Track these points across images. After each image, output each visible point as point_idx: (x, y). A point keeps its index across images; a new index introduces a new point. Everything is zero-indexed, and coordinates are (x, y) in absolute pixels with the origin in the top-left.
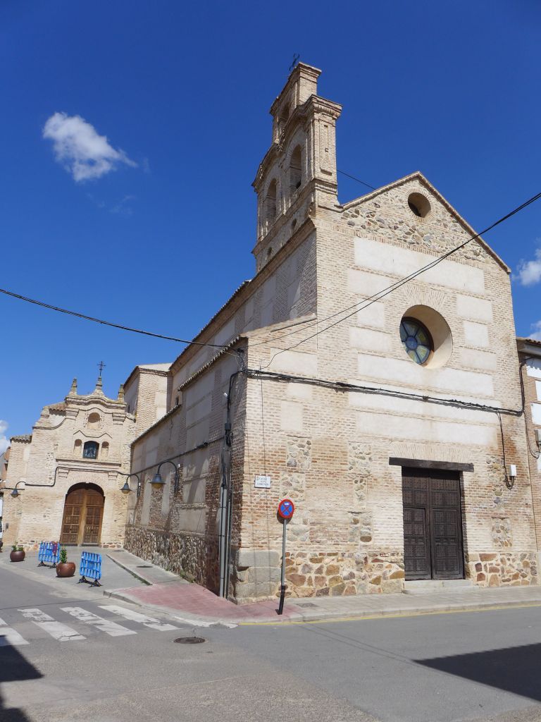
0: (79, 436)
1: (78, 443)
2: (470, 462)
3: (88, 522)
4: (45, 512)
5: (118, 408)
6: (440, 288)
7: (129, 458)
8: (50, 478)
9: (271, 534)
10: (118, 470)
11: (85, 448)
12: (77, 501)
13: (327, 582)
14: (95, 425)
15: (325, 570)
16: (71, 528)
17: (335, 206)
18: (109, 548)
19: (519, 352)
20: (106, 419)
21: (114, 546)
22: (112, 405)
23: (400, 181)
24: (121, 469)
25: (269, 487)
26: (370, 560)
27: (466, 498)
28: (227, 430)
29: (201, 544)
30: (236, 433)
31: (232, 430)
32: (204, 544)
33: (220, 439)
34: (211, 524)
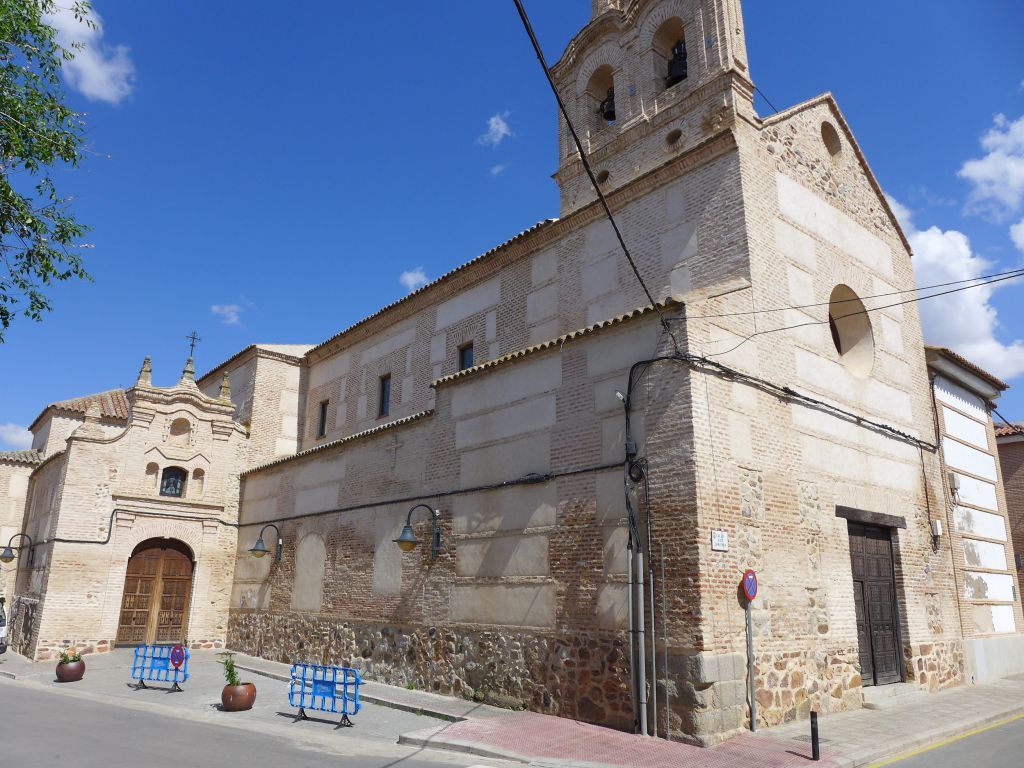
0: (155, 457)
1: (152, 468)
2: (901, 515)
3: (165, 606)
4: (90, 588)
5: (220, 412)
6: (858, 264)
7: (237, 498)
8: (101, 529)
9: (734, 627)
10: (217, 517)
11: (163, 479)
12: (147, 569)
13: (793, 699)
14: (181, 439)
15: (790, 680)
16: (134, 615)
17: (755, 118)
18: (202, 649)
19: (929, 366)
20: (201, 429)
21: (211, 646)
22: (213, 406)
23: (813, 101)
24: (223, 516)
25: (725, 549)
26: (829, 661)
27: (903, 566)
28: (630, 456)
29: (539, 644)
30: (658, 460)
31: (641, 454)
32: (556, 645)
33: (596, 469)
34: (578, 612)
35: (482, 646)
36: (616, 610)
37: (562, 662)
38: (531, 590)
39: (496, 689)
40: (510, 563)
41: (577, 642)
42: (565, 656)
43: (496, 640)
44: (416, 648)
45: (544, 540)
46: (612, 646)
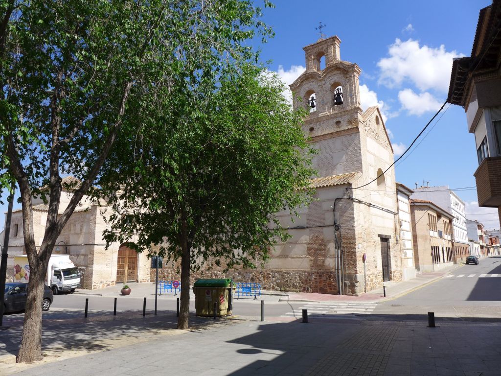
2: (390, 235)
3: (129, 268)
4: (107, 262)
9: (362, 267)
12: (123, 254)
15: (371, 280)
16: (121, 271)
18: (143, 283)
21: (145, 281)
25: (360, 248)
26: (377, 275)
28: (335, 223)
29: (305, 274)
30: (343, 225)
31: (338, 223)
32: (310, 274)
33: (324, 226)
34: (318, 265)
35: (282, 275)
36: (331, 264)
37: (313, 279)
38: (301, 259)
39: (289, 287)
40: (292, 252)
41: (318, 273)
42: (314, 277)
43: (288, 274)
44: (254, 277)
45: (305, 245)
46: (329, 274)
